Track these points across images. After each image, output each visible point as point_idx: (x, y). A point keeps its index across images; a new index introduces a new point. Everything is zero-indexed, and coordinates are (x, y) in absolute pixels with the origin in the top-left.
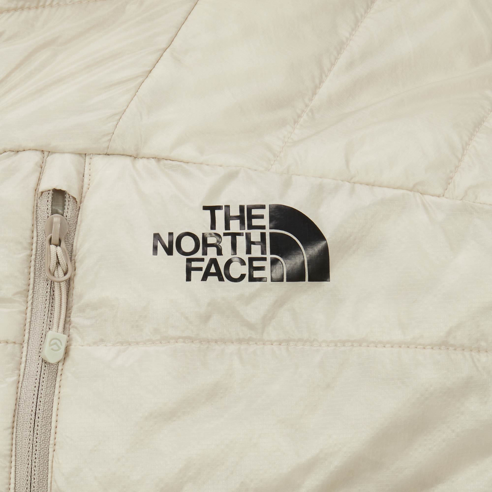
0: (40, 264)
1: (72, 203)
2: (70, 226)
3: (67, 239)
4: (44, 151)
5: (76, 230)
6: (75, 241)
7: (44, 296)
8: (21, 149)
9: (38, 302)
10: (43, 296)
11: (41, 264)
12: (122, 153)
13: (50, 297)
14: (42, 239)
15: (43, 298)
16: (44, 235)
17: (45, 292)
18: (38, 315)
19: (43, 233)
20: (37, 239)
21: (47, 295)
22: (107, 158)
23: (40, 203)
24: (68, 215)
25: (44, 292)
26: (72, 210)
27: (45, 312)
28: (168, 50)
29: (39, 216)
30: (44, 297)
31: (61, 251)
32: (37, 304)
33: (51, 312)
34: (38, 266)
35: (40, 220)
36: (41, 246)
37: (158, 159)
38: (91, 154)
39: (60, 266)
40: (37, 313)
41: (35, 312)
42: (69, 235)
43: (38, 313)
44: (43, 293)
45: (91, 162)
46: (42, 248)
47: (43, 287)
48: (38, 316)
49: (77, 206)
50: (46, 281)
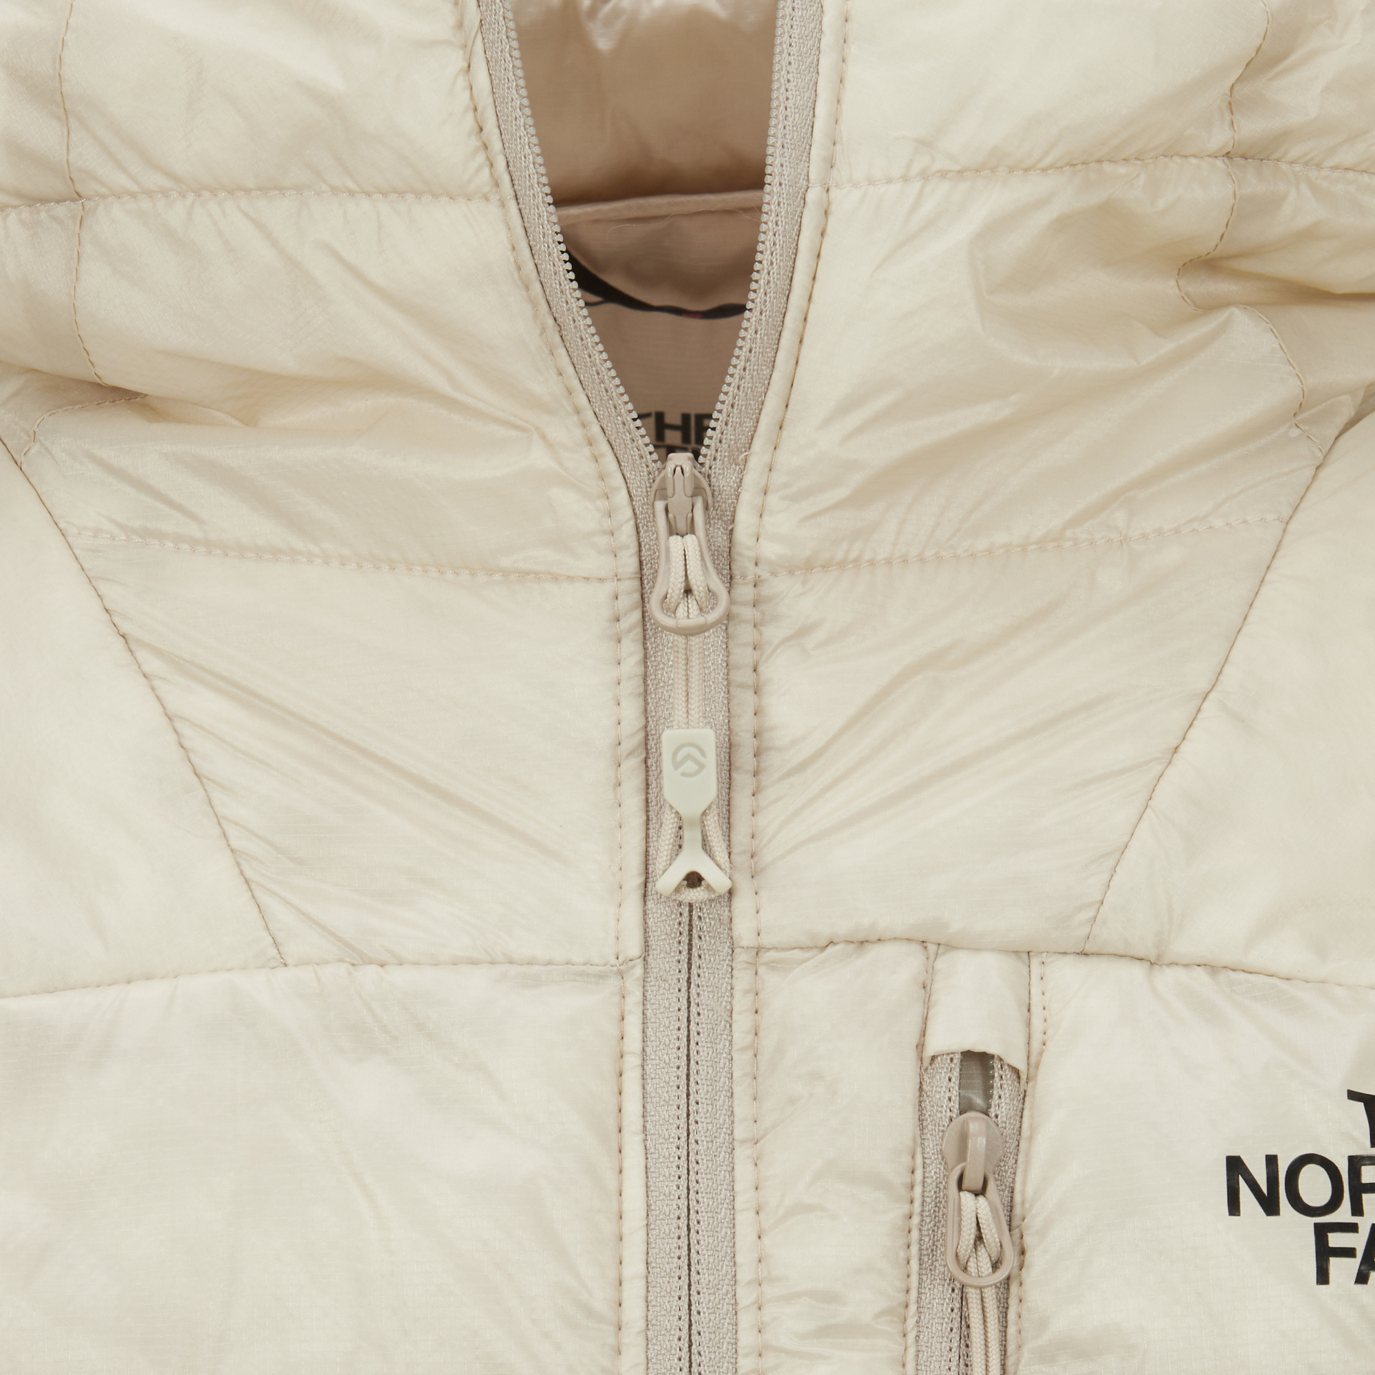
0: (932, 1236)
1: (1010, 1082)
2: (1006, 1142)
3: (999, 1175)
4: (926, 942)
5: (1018, 1150)
6: (1019, 1179)
7: (946, 1320)
8: (873, 937)
9: (930, 1333)
10: (944, 1318)
11: (934, 1236)
12: (1121, 952)
13: (961, 1322)
14: (935, 1173)
15: (944, 1325)
16: (940, 1164)
17: (947, 1309)
18: (932, 1367)
19: (938, 1158)
20: (924, 1172)
21: (954, 1316)
22: (1085, 965)
23: (930, 1083)
24: (1002, 1112)
25: (944, 1309)
26: (1010, 1100)
27: (950, 1360)
28: (1212, 696)
29: (927, 1116)
30: (946, 1323)
31: (988, 1208)
32: (929, 1338)
33: (965, 1360)
34: (929, 1242)
35: (930, 1126)
36: (933, 1192)
37: (1213, 968)
38: (1042, 952)
39: (982, 1246)
40: (931, 1362)
41: (925, 1360)
42: (1002, 1164)
43: (933, 1364)
44: (942, 1310)
45: (1044, 973)
46: (936, 1198)
47: (942, 1297)
48: (934, 1371)
49: (1019, 1087)
50: (950, 1280)
